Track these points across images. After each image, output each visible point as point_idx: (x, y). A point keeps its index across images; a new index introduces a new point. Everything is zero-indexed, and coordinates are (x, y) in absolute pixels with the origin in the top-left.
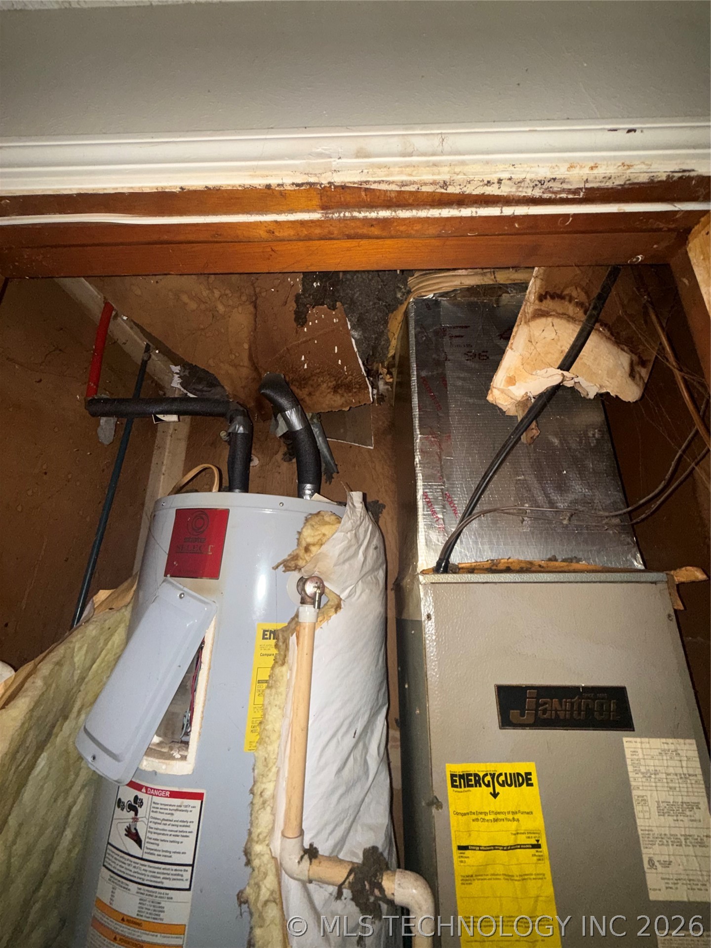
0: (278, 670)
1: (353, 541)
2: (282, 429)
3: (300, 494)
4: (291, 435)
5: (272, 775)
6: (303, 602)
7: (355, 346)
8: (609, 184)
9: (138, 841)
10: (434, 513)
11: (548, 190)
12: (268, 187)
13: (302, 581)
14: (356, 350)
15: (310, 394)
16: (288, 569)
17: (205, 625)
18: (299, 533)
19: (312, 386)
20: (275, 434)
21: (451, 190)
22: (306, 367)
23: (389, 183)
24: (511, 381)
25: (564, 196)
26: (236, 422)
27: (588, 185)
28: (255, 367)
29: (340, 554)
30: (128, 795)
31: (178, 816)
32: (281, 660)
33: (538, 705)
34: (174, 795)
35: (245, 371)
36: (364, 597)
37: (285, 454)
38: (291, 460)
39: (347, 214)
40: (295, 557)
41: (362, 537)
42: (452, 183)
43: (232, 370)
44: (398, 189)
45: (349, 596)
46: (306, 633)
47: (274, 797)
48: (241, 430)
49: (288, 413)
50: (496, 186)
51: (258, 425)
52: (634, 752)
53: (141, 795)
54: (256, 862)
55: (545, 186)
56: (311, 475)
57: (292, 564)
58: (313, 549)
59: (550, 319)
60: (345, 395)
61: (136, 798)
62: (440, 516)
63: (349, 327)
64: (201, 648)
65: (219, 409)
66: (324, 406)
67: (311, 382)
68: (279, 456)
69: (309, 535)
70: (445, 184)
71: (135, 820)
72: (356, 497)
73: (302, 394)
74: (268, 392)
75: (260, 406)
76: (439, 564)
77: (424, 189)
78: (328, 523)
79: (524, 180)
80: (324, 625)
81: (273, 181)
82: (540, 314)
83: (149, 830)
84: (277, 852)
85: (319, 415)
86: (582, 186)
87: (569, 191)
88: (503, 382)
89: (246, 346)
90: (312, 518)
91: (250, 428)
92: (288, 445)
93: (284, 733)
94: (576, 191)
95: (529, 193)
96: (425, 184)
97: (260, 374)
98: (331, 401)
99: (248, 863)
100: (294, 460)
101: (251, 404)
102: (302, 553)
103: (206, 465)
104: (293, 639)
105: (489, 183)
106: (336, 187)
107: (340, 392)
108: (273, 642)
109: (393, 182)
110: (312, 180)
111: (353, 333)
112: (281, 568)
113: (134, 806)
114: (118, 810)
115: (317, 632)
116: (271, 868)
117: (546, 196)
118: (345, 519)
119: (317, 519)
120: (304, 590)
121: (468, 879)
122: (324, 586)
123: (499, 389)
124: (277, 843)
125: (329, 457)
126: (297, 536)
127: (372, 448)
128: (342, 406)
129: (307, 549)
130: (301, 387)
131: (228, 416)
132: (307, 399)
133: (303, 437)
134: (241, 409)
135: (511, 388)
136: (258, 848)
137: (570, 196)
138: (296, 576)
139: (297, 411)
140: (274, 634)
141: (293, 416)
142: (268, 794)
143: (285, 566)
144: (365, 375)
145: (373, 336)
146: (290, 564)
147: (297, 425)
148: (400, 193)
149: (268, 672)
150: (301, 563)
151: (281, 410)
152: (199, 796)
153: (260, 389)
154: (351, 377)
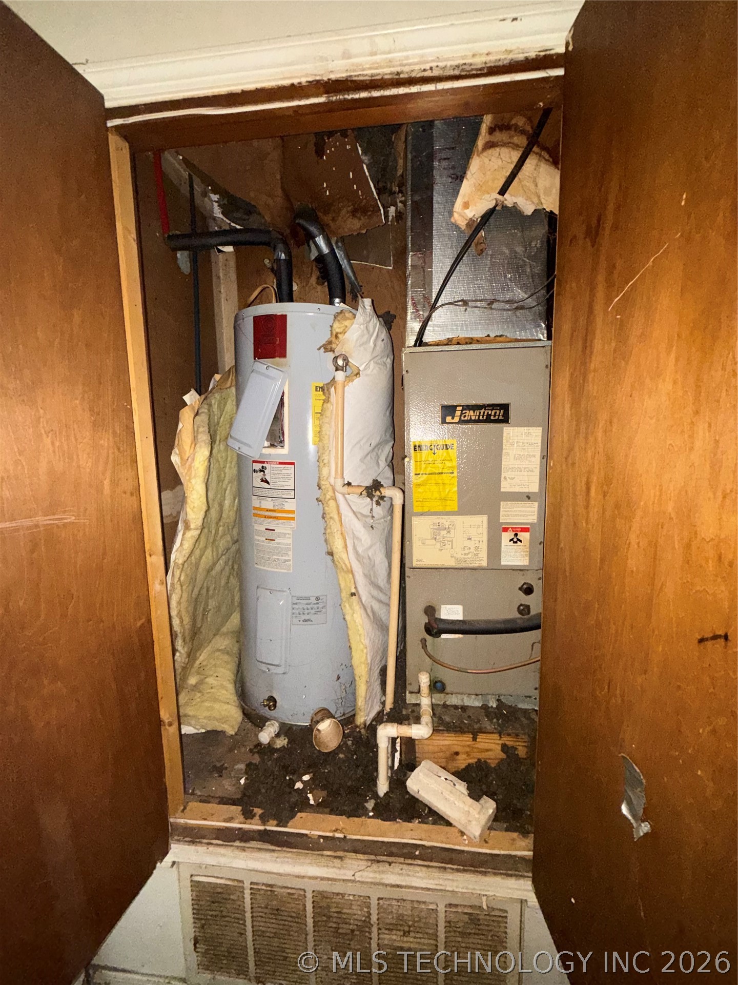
0: (325, 405)
1: (365, 331)
2: (314, 254)
3: (331, 303)
4: (321, 258)
5: (327, 453)
6: (337, 370)
7: (366, 171)
8: (501, 63)
9: (268, 483)
10: (417, 311)
11: (463, 70)
12: (293, 85)
13: (336, 358)
14: (367, 174)
15: (333, 220)
16: (326, 350)
17: (283, 384)
18: (331, 327)
19: (334, 211)
20: (309, 259)
21: (402, 76)
22: (328, 194)
23: (363, 75)
24: (466, 205)
25: (474, 72)
26: (278, 250)
27: (488, 65)
28: (287, 197)
29: (356, 341)
30: (258, 466)
31: (284, 471)
32: (327, 401)
33: (462, 413)
34: (280, 463)
35: (280, 200)
36: (375, 371)
37: (318, 278)
38: (323, 284)
39: (341, 97)
40: (330, 342)
41: (371, 330)
42: (402, 72)
43: (270, 201)
44: (370, 78)
45: (365, 369)
46: (339, 387)
47: (329, 462)
48: (283, 256)
49: (317, 239)
50: (430, 71)
51: (295, 251)
52: (509, 434)
53: (264, 465)
54: (323, 487)
55: (461, 68)
56: (338, 291)
57: (329, 347)
58: (340, 336)
59: (498, 149)
60: (362, 218)
61: (263, 467)
62: (421, 313)
63: (360, 152)
64: (283, 396)
65: (264, 238)
66: (346, 230)
67: (333, 208)
68: (313, 280)
69: (337, 327)
70: (398, 74)
71: (264, 475)
72: (367, 302)
73: (327, 219)
74: (302, 222)
75: (294, 234)
76: (416, 342)
77: (386, 77)
78: (348, 319)
79: (446, 66)
80: (350, 384)
81: (296, 81)
82: (490, 145)
83: (271, 478)
84: (332, 483)
85: (342, 239)
86: (484, 66)
87: (477, 70)
88: (461, 207)
89: (278, 177)
90: (338, 316)
91: (289, 254)
92: (320, 269)
93: (332, 436)
94: (481, 69)
95: (452, 73)
96: (386, 74)
97: (291, 204)
98: (352, 225)
99: (320, 488)
100: (326, 284)
101: (288, 231)
102: (334, 339)
103: (265, 286)
104: (332, 390)
105: (425, 70)
106: (333, 81)
107: (358, 216)
108: (321, 393)
109: (366, 75)
110: (318, 78)
111: (363, 158)
112: (322, 350)
113: (262, 470)
114: (254, 474)
115: (346, 388)
116: (330, 489)
117: (463, 73)
118: (358, 315)
119: (341, 316)
120: (336, 362)
121: (418, 485)
122: (348, 361)
123: (457, 213)
124: (332, 481)
125: (353, 278)
126: (330, 329)
127: (391, 268)
128: (360, 228)
129: (336, 337)
130: (326, 213)
131: (272, 245)
132: (332, 224)
133: (330, 259)
134: (281, 237)
135: (467, 211)
136: (323, 483)
137: (479, 72)
138: (331, 355)
139: (324, 237)
140: (322, 389)
141: (320, 241)
142: (325, 461)
143: (325, 348)
144: (377, 198)
145: (382, 158)
146: (328, 347)
147: (325, 250)
148: (371, 80)
149: (320, 408)
150: (334, 346)
151: (313, 237)
152: (293, 464)
153: (295, 218)
154: (365, 201)
